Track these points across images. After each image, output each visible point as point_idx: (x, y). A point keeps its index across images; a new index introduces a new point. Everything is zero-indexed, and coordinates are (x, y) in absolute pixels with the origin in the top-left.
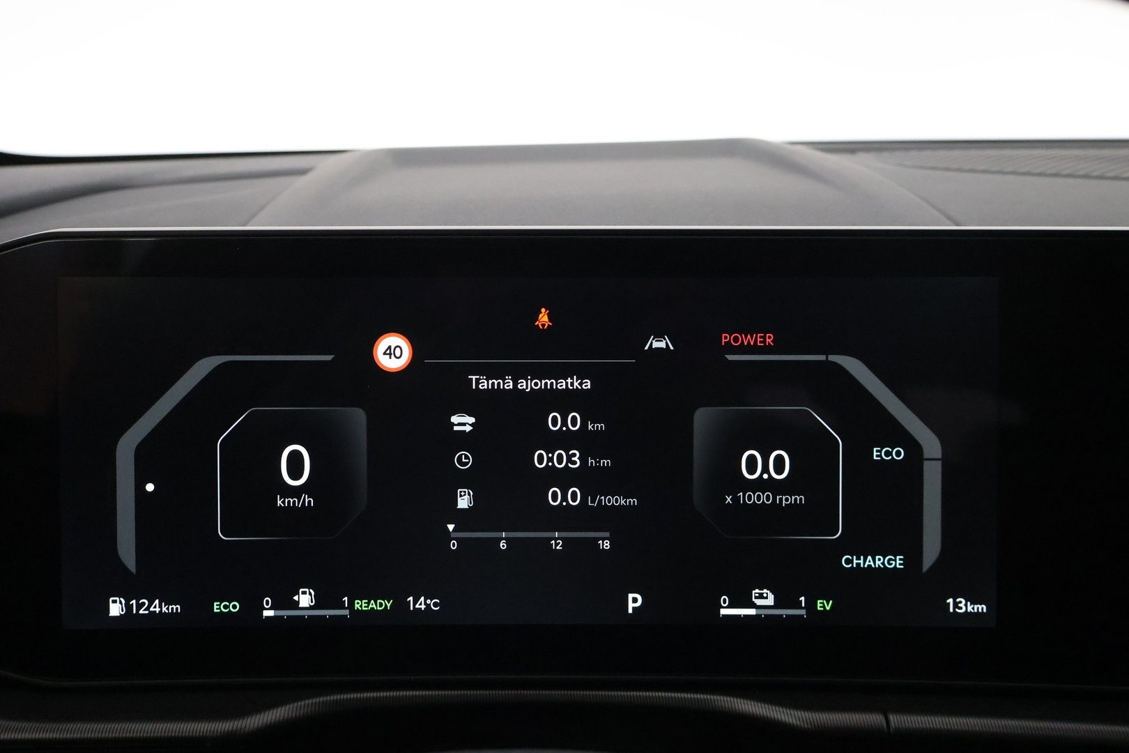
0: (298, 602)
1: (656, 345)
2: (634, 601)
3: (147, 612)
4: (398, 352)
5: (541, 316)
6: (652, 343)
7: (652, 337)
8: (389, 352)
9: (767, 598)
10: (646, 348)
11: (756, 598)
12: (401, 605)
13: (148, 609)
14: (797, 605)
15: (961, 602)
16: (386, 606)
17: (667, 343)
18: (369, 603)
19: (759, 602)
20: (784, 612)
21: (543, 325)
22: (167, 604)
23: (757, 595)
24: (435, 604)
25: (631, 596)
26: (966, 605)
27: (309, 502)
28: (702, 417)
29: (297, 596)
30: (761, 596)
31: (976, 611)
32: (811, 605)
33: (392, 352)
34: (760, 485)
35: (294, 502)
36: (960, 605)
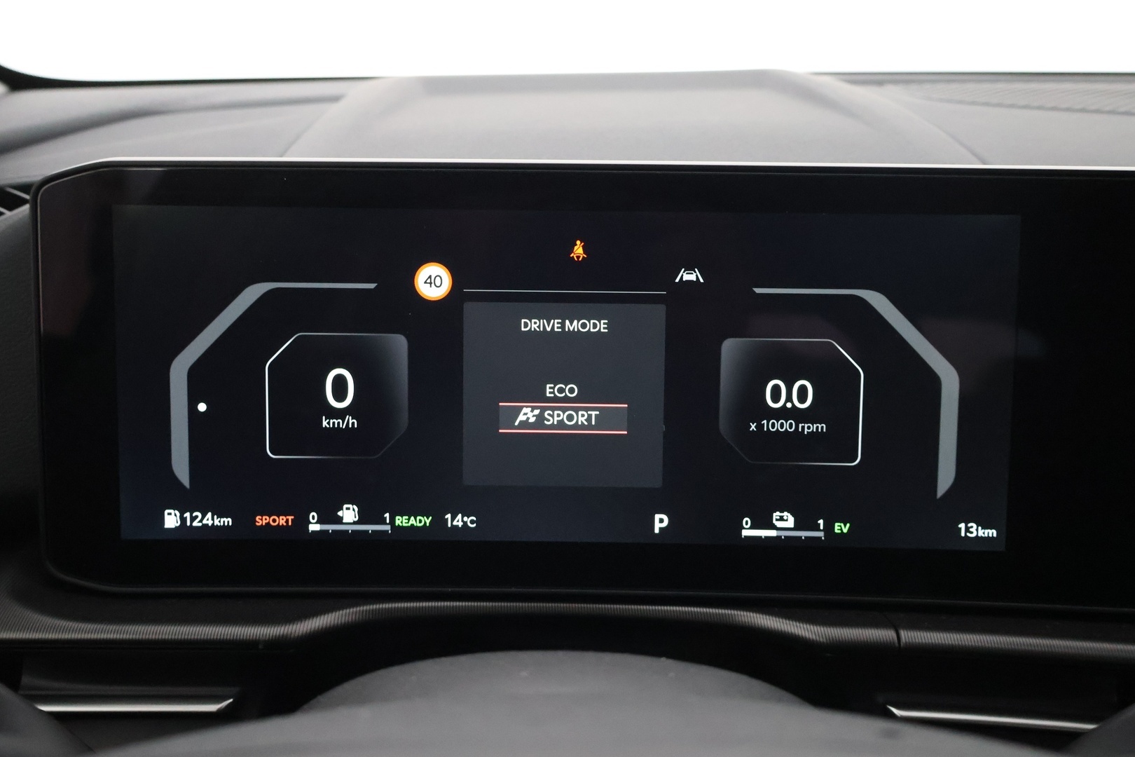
0: (342, 518)
1: (687, 277)
2: (661, 522)
3: (200, 524)
4: (438, 281)
5: (576, 248)
6: (682, 275)
7: (683, 269)
8: (430, 281)
9: (787, 520)
10: (677, 280)
11: (777, 520)
12: (439, 522)
13: (201, 521)
14: (817, 528)
15: (972, 527)
16: (425, 523)
17: (697, 275)
18: (409, 520)
19: (779, 524)
20: (803, 534)
21: (578, 257)
22: (220, 516)
23: (778, 518)
24: (472, 522)
25: (657, 517)
26: (977, 530)
27: (353, 423)
28: (730, 348)
29: (341, 511)
30: (781, 519)
31: (986, 535)
32: (829, 528)
33: (433, 281)
34: (783, 413)
35: (339, 423)
36: (971, 530)
